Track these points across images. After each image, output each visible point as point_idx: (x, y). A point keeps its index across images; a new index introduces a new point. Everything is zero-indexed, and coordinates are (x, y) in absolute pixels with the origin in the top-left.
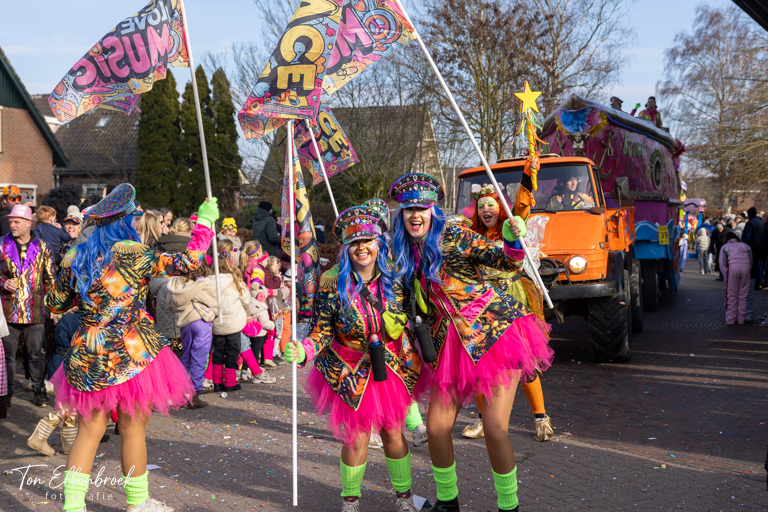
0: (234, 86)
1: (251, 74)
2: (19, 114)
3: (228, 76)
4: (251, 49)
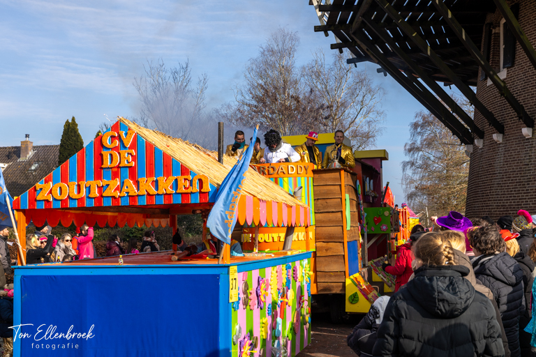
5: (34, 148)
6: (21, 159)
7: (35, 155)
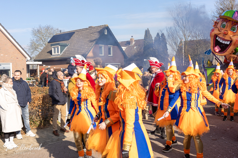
0: (166, 37)
1: (170, 34)
2: (116, 47)
3: (165, 35)
4: (171, 28)
5: (135, 40)
6: (130, 45)
7: (135, 44)
